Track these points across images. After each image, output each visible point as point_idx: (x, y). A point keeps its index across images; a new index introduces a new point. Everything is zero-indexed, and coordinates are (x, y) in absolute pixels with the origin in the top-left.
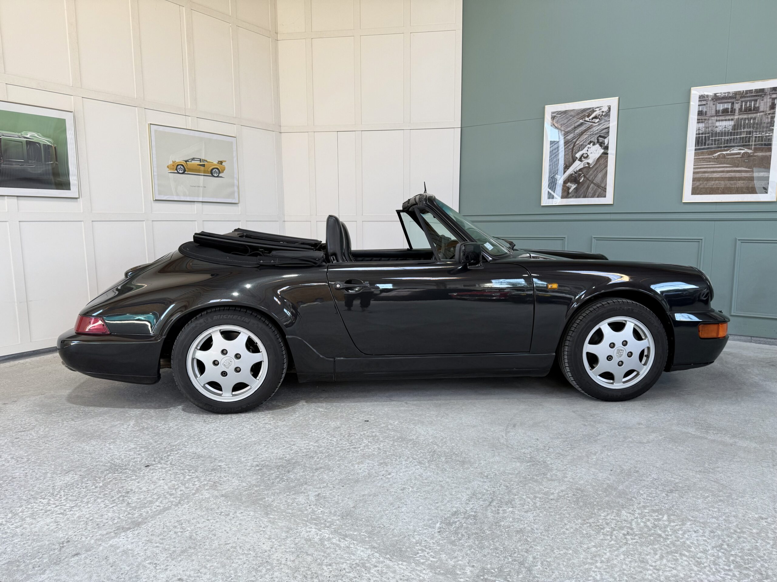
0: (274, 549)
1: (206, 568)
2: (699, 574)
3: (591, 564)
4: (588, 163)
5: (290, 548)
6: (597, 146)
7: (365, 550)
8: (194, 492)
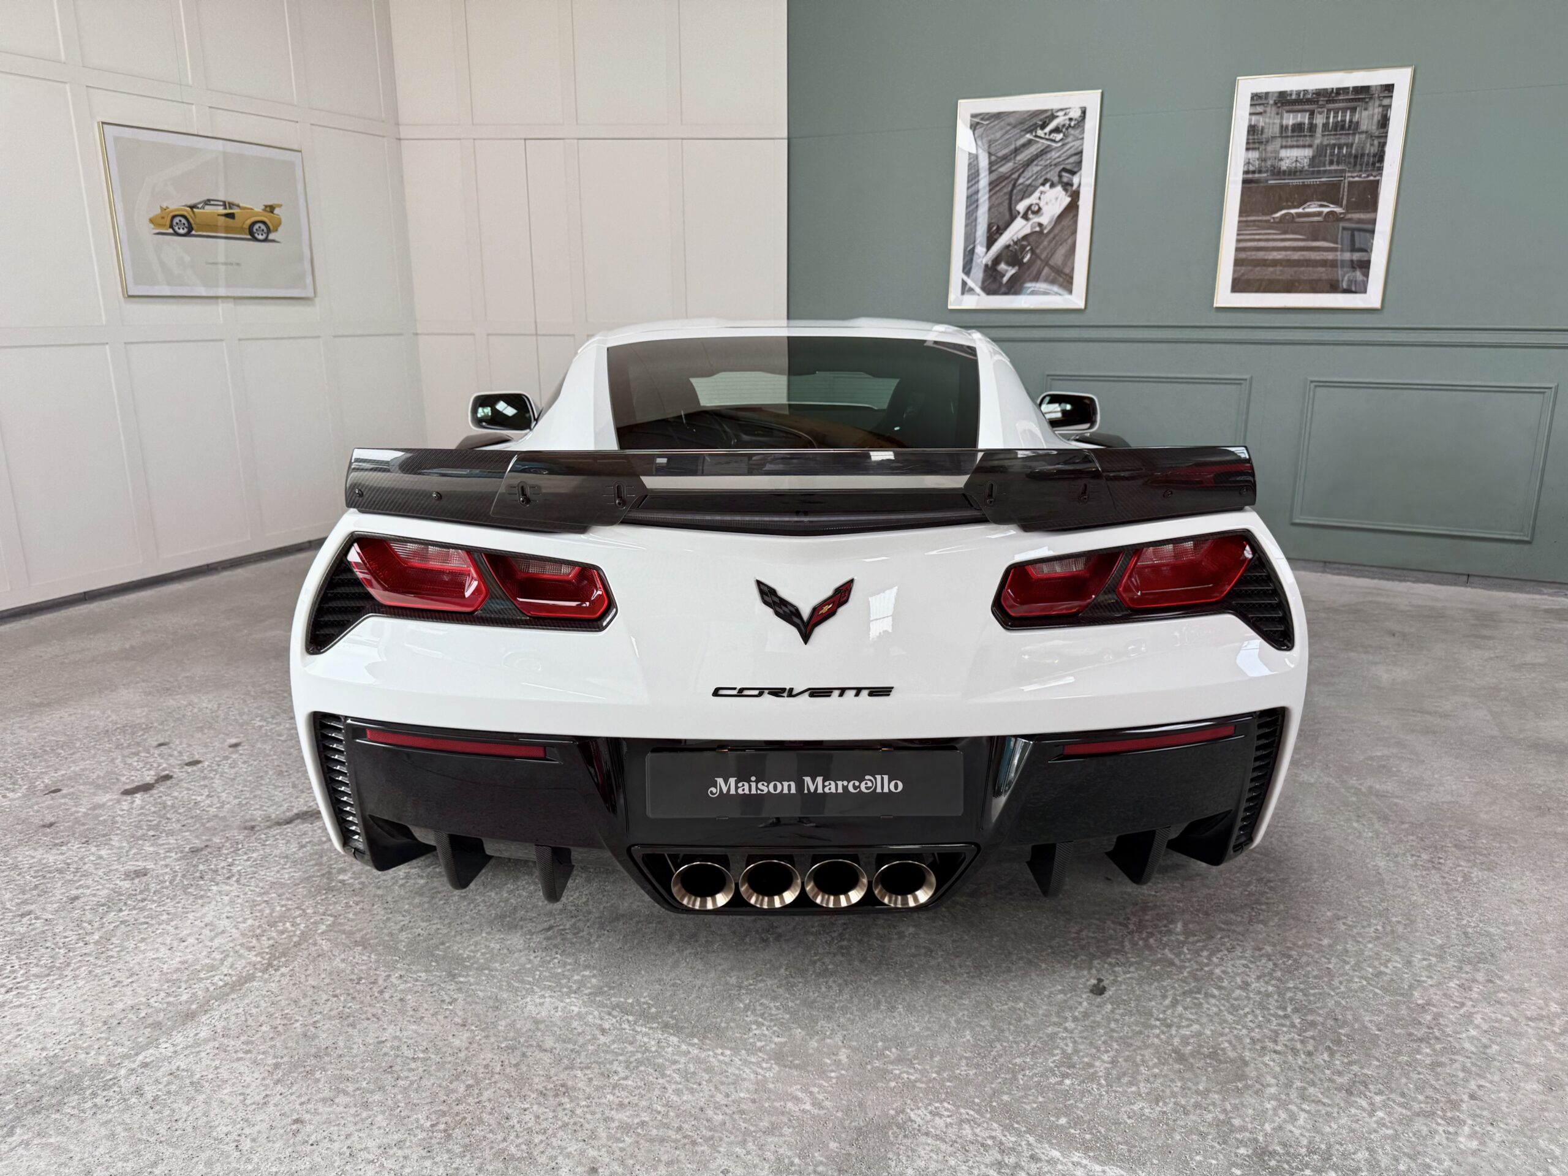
0: (475, 1045)
1: (346, 1093)
4: (1040, 225)
5: (506, 1039)
7: (651, 1032)
8: (295, 939)
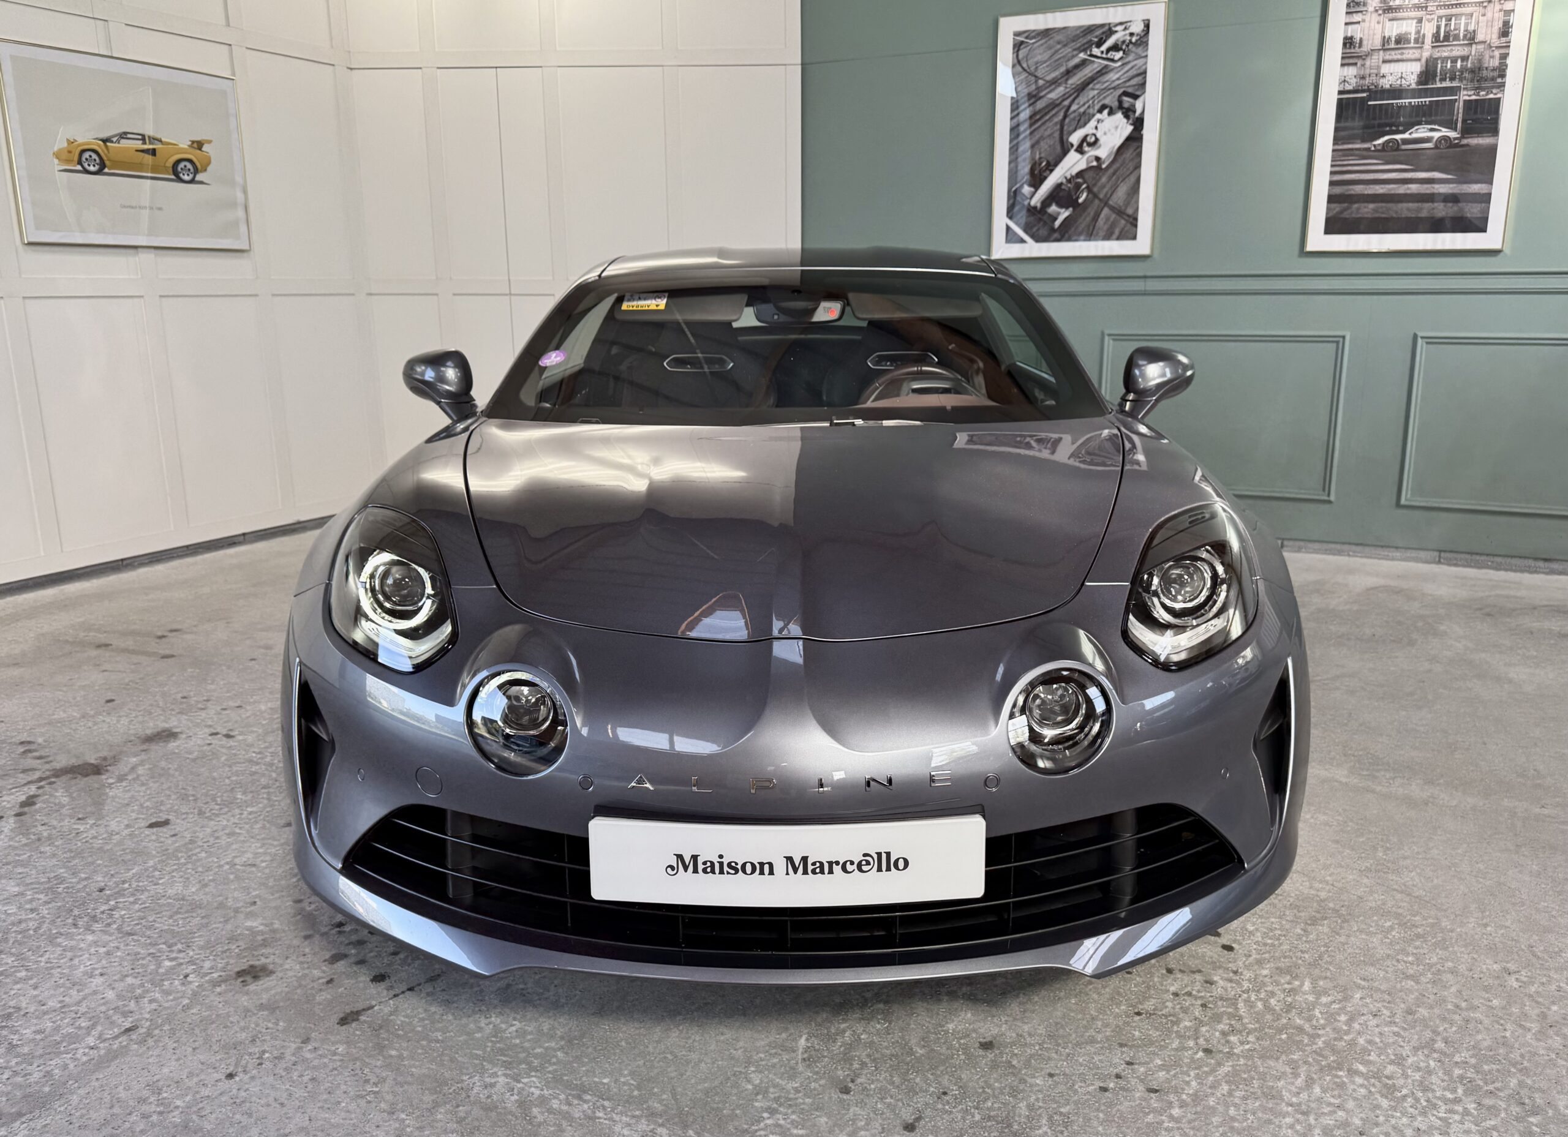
2: (1393, 1117)
3: (1159, 1112)
4: (1098, 159)
6: (1119, 116)
